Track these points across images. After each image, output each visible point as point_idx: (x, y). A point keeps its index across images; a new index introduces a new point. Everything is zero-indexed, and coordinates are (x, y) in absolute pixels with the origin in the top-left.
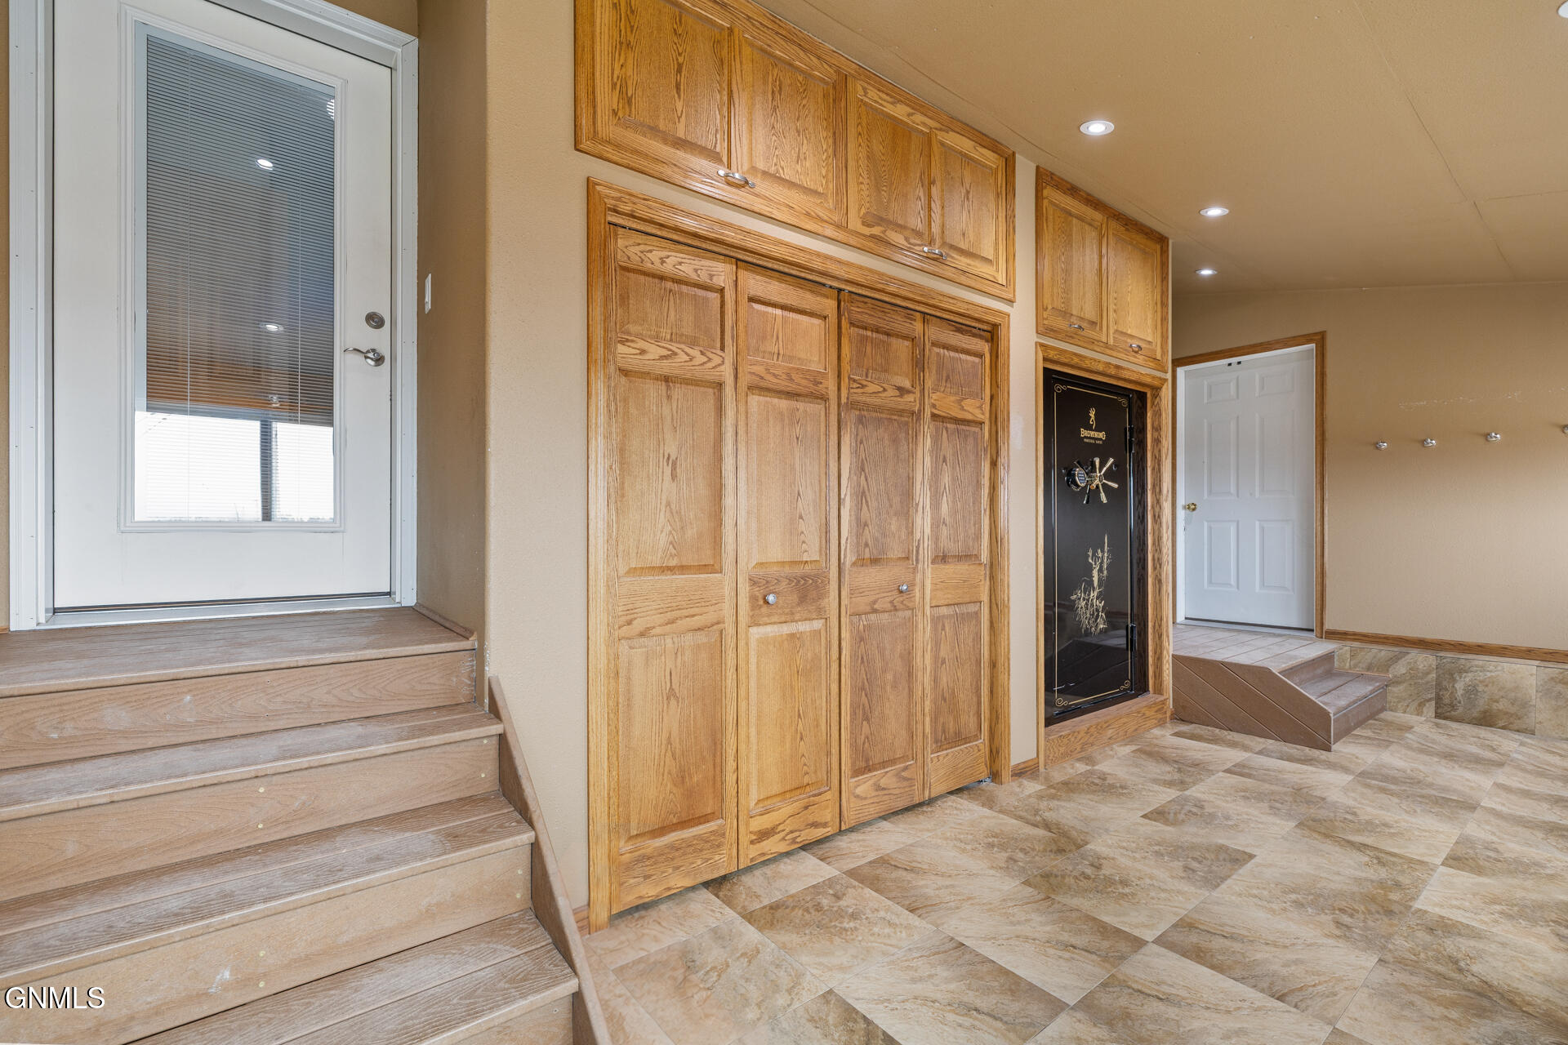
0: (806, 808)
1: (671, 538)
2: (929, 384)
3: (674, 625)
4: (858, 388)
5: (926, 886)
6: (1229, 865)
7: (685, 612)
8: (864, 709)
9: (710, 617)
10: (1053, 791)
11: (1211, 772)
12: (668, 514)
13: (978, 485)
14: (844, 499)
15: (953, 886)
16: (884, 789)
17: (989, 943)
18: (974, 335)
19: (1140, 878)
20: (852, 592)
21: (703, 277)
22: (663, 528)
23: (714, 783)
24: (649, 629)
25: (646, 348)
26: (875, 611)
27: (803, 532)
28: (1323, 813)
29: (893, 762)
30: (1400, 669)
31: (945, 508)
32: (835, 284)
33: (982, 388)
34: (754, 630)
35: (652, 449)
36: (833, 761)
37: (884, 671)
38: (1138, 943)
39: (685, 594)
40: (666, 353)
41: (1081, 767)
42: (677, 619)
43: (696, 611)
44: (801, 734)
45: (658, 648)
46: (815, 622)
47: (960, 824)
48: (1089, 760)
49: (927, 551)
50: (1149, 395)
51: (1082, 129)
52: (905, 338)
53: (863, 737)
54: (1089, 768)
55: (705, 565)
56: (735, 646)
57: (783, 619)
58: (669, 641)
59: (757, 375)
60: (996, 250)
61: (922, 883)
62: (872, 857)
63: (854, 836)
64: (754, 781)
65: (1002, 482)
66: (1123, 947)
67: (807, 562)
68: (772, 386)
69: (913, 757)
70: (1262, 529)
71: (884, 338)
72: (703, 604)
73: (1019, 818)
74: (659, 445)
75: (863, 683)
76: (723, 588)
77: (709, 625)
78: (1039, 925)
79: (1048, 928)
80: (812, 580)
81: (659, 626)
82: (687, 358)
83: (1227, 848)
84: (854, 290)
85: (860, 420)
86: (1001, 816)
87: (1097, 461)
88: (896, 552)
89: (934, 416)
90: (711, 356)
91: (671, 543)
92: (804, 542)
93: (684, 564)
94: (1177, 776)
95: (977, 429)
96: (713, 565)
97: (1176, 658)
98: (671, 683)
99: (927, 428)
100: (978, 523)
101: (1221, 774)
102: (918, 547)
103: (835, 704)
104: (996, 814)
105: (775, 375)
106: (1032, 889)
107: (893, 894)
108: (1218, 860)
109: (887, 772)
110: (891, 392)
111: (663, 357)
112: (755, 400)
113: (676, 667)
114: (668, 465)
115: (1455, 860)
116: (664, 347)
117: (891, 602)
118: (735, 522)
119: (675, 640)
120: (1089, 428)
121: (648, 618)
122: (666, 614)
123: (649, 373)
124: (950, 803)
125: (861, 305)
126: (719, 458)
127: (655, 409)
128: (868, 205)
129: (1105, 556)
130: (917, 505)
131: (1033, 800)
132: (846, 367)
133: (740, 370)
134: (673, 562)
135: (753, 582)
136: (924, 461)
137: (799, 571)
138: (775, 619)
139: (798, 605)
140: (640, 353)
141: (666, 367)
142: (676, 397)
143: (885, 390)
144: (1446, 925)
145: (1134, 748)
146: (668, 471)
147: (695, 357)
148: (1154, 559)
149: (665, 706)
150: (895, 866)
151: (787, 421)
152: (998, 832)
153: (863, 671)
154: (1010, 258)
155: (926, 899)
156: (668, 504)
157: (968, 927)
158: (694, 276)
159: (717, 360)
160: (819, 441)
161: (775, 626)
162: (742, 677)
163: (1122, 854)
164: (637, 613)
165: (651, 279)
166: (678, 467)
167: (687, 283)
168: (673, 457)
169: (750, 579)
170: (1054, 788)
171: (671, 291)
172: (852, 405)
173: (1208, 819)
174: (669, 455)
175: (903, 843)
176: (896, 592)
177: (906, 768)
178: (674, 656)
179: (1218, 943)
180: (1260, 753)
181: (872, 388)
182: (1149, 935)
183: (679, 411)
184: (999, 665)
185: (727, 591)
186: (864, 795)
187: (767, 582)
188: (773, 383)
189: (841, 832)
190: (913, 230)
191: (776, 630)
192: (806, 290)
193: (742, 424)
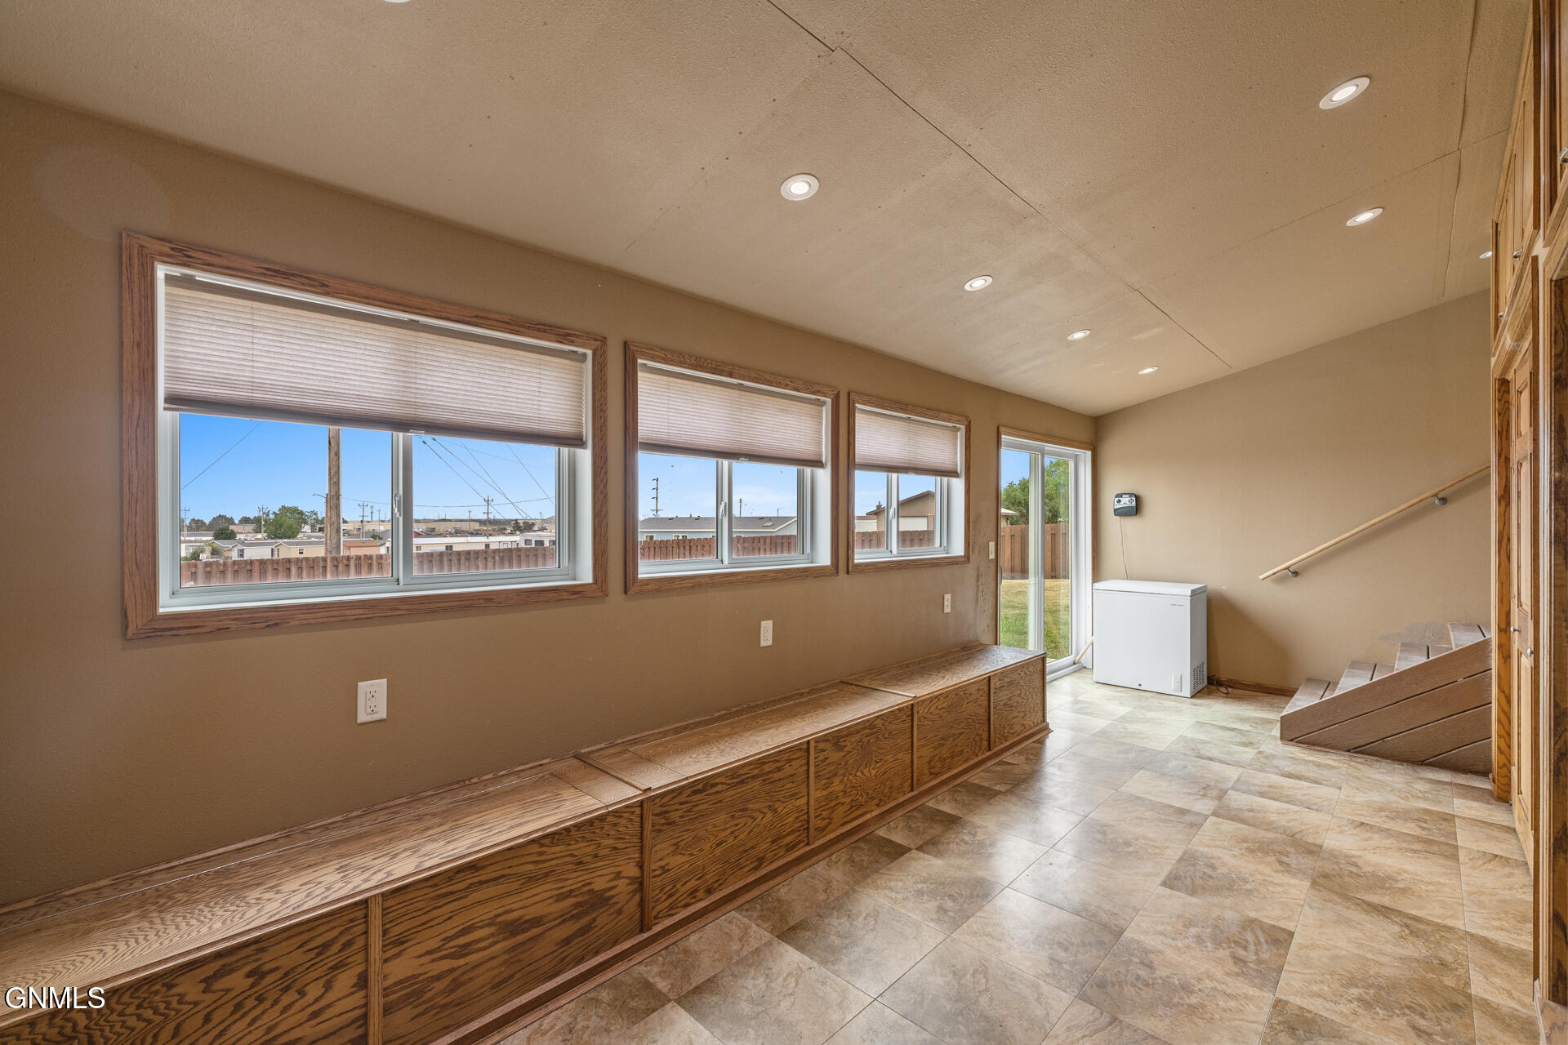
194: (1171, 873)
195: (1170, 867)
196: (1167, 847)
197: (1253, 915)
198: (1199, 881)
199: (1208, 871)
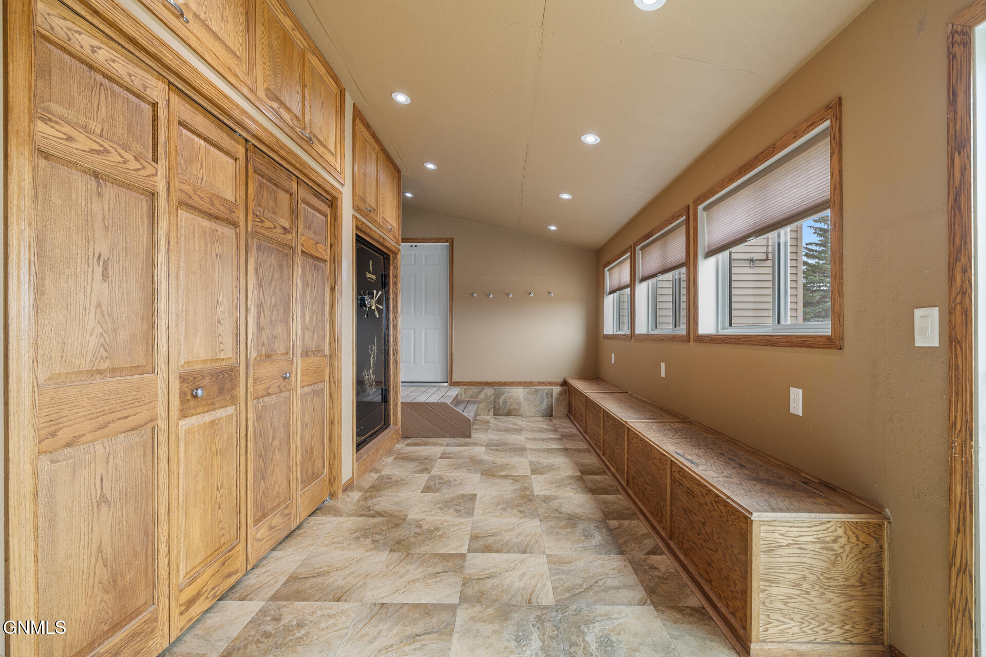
0: (223, 564)
1: (102, 340)
2: (300, 229)
3: (107, 429)
4: (259, 222)
5: (336, 581)
6: (470, 502)
7: (118, 415)
8: (261, 471)
9: (144, 415)
10: (369, 494)
11: (435, 460)
12: (99, 315)
13: (323, 303)
14: (250, 308)
15: (352, 573)
16: (275, 527)
17: (397, 594)
18: (323, 201)
19: (442, 524)
20: (255, 382)
21: (137, 84)
22: (93, 329)
23: (146, 575)
24: (78, 437)
25: (73, 136)
26: (269, 394)
27: (220, 335)
28: (486, 467)
29: (278, 505)
30: (482, 396)
31: (307, 318)
32: (245, 134)
33: (326, 238)
34: (182, 422)
35: (80, 245)
36: (242, 519)
37: (274, 439)
38: (463, 556)
39: (117, 396)
40: (97, 148)
41: (375, 476)
42: (110, 422)
43: (130, 411)
44: (219, 503)
45: (87, 456)
46: (228, 408)
47: (328, 533)
48: (376, 470)
49: (298, 350)
50: (391, 257)
51: (393, 95)
52: (286, 191)
53: (261, 491)
54: (378, 475)
55: (138, 367)
56: (167, 440)
57: (206, 409)
58: (99, 447)
59: (186, 193)
60: (336, 148)
61: (331, 580)
62: (283, 580)
63: (257, 572)
64: (182, 559)
65: (338, 302)
66: (459, 561)
67: (223, 359)
68: (197, 206)
69: (290, 498)
70: (426, 333)
71: (274, 188)
72: (137, 404)
73: (362, 515)
74: (89, 242)
75: (261, 450)
76: (156, 387)
77: (143, 423)
78: (414, 571)
79: (420, 570)
80: (228, 374)
81: (90, 432)
82: (121, 160)
83: (465, 495)
84: (257, 144)
85: (259, 247)
86: (350, 518)
87: (375, 292)
88: (280, 350)
89: (303, 252)
90: (145, 164)
91: (102, 345)
92: (221, 343)
93: (116, 366)
94: (422, 467)
95: (322, 265)
96: (145, 366)
97: (402, 403)
98: (102, 489)
99: (299, 260)
100: (323, 328)
101: (439, 460)
102: (293, 345)
103: (243, 471)
104: (347, 519)
105: (201, 198)
106: (397, 553)
107: (318, 596)
108: (465, 502)
109: (276, 514)
110: (279, 230)
111: (92, 151)
112: (184, 216)
113: (107, 471)
114: (98, 264)
115: (534, 471)
116: (94, 141)
117: (279, 387)
118: (167, 326)
119: (106, 444)
120: (369, 273)
121: (77, 426)
122: (97, 419)
123: (75, 163)
124: (312, 523)
125: (261, 158)
126: (152, 264)
127: (83, 203)
128: (269, 83)
129: (375, 348)
130: (293, 315)
131: (362, 503)
132: (251, 204)
133: (172, 185)
134: (104, 366)
135: (183, 379)
136: (298, 284)
137: (217, 365)
138: (200, 410)
139: (218, 396)
140: (67, 139)
141: (97, 162)
142: (108, 196)
143: (275, 227)
144: (547, 498)
145: (393, 457)
146: (99, 270)
147: (129, 161)
148: (393, 350)
149: (96, 514)
150: (305, 578)
151: (209, 239)
152: (356, 528)
153: (261, 442)
154: (343, 156)
155: (342, 589)
156: (99, 305)
157: (380, 591)
158: (127, 79)
159: (150, 170)
160: (232, 260)
161: (199, 416)
162: (173, 467)
163: (426, 515)
164: (61, 423)
165: (77, 62)
166: (110, 268)
167: (118, 84)
168: (104, 256)
169: (180, 377)
170: (369, 492)
171: (101, 85)
172: (255, 234)
173: (448, 483)
174: (100, 255)
175: (300, 560)
176: (281, 379)
177: (287, 507)
178: (105, 460)
179: (491, 540)
180: (447, 445)
181: (268, 224)
182: (464, 550)
183: (111, 211)
184: (336, 422)
185: (161, 390)
186: (261, 537)
187: (195, 378)
188: (199, 204)
189: (247, 573)
190: (295, 115)
191: (200, 419)
192: (224, 131)
193: (173, 234)
194: (475, 499)
195: (476, 503)
196: (483, 514)
197: (437, 494)
198: (461, 501)
199: (458, 508)
